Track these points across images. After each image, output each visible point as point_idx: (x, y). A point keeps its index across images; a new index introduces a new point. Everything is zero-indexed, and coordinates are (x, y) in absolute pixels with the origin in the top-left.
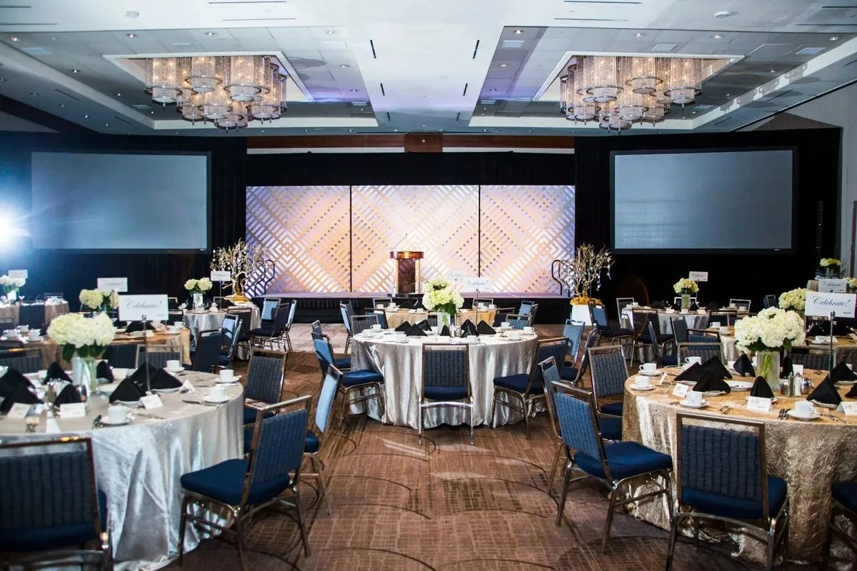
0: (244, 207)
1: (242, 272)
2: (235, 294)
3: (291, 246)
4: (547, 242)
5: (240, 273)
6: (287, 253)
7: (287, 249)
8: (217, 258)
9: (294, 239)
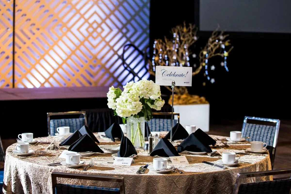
4: (99, 21)
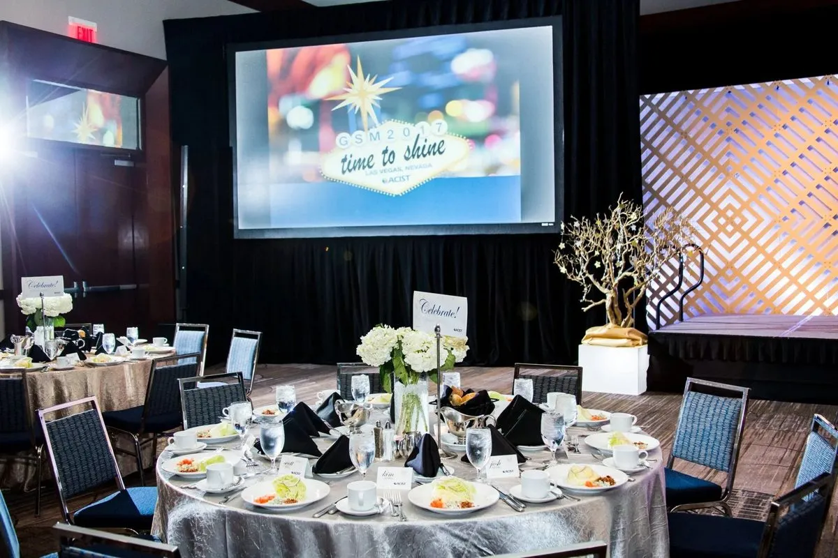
0: (637, 138)
1: (627, 273)
2: (611, 325)
3: (737, 213)
5: (621, 274)
6: (730, 228)
7: (730, 221)
8: (570, 240)
9: (745, 198)
